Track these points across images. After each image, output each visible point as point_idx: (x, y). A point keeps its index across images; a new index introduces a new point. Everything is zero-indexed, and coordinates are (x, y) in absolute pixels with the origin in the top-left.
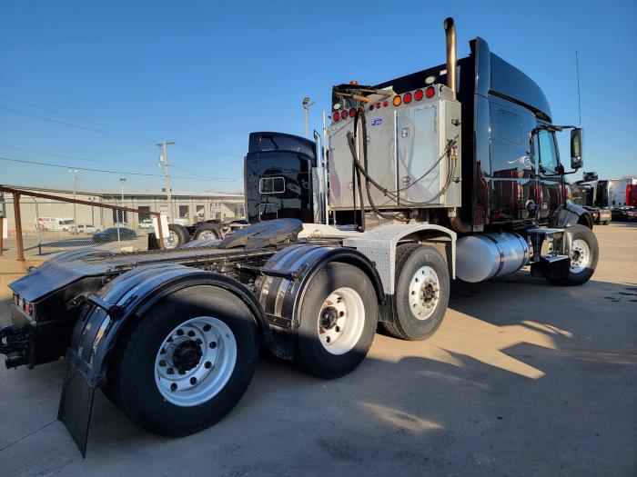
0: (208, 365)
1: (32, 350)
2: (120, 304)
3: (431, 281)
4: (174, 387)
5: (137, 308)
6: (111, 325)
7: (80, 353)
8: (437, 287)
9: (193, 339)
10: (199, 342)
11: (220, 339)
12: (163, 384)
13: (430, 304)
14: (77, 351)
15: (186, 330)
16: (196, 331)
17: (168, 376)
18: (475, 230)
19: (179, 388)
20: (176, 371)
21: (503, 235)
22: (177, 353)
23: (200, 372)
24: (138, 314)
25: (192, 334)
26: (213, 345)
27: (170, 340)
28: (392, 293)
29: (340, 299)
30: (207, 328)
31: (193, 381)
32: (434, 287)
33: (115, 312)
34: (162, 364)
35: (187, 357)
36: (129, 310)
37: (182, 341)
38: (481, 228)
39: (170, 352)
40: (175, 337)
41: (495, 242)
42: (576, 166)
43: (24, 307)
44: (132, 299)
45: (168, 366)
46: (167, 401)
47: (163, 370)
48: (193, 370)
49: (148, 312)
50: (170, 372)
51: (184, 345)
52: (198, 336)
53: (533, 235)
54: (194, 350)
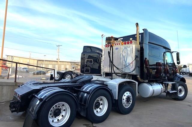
0: (62, 116)
1: (19, 108)
2: (42, 98)
3: (129, 96)
4: (53, 121)
5: (46, 99)
6: (39, 103)
7: (31, 109)
8: (131, 98)
9: (59, 108)
10: (61, 109)
11: (66, 109)
12: (50, 120)
13: (129, 103)
14: (30, 109)
15: (58, 105)
16: (60, 106)
17: (52, 118)
18: (145, 81)
19: (54, 122)
20: (54, 117)
21: (155, 83)
22: (55, 112)
23: (60, 117)
24: (46, 101)
25: (59, 107)
26: (64, 110)
27: (53, 108)
28: (117, 99)
29: (101, 100)
30: (63, 105)
31: (58, 120)
32: (130, 98)
33: (41, 100)
34: (51, 114)
35: (57, 113)
36: (44, 99)
37: (56, 108)
38: (147, 81)
39: (53, 111)
40: (55, 107)
41: (152, 85)
42: (178, 63)
43: (18, 96)
44: (45, 96)
45: (52, 115)
46: (51, 125)
47: (51, 116)
48: (58, 117)
49: (49, 100)
50: (52, 117)
51: (57, 109)
52: (61, 107)
53: (165, 84)
54: (59, 111)
